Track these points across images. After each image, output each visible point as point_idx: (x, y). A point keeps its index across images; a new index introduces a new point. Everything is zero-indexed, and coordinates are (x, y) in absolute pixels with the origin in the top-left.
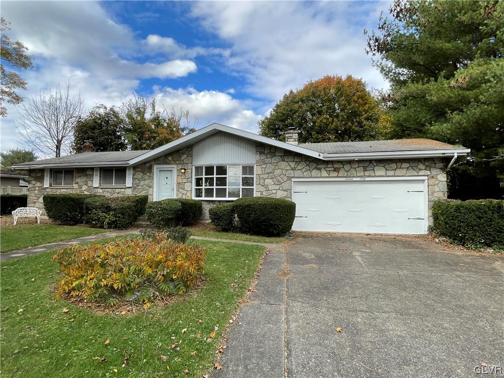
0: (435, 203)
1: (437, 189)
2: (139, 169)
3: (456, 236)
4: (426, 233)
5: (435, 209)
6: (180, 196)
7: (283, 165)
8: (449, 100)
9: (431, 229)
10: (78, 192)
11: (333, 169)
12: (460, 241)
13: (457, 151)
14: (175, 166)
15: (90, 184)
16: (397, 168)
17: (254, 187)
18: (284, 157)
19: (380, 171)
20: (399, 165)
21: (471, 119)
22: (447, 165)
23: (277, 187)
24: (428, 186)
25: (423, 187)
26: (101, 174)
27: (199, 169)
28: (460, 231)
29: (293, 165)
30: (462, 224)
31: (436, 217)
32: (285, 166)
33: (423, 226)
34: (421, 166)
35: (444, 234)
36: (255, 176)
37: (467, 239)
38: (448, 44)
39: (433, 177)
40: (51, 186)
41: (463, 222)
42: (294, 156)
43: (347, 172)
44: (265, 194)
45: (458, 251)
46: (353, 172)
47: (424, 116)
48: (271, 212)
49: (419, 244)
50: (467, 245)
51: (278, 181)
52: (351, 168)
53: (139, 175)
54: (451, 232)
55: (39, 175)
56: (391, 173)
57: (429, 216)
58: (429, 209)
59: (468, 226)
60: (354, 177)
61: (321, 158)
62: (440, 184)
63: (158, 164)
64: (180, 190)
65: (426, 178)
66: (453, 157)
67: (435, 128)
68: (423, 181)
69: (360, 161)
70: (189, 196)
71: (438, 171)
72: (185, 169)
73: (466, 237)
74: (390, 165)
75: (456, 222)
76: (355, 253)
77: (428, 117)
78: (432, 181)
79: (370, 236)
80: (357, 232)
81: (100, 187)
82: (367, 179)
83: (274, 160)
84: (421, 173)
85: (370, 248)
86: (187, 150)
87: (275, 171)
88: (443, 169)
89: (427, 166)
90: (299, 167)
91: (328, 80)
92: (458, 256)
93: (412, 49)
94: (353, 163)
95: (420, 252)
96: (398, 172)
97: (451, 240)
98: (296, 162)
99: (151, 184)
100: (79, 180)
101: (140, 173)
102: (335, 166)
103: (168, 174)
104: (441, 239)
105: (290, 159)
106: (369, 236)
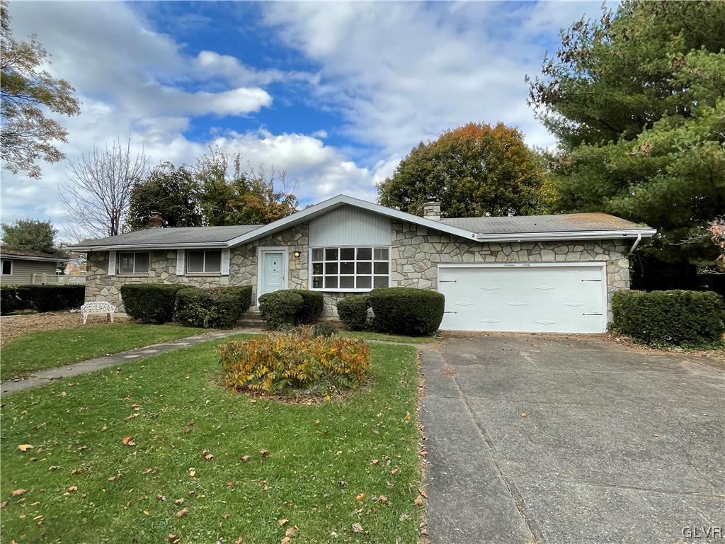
0: (615, 295)
1: (617, 277)
2: (239, 252)
3: (639, 333)
4: (605, 331)
5: (615, 302)
6: (293, 287)
7: (427, 247)
8: (631, 167)
9: (611, 327)
10: (155, 281)
11: (489, 252)
12: (645, 339)
13: (641, 232)
14: (286, 248)
15: (171, 270)
16: (569, 251)
17: (390, 275)
18: (428, 237)
19: (548, 255)
20: (571, 247)
21: (658, 193)
22: (630, 249)
23: (419, 275)
24: (607, 274)
25: (600, 275)
26: (186, 258)
27: (317, 252)
28: (644, 327)
29: (439, 247)
30: (646, 319)
31: (616, 312)
32: (429, 248)
33: (600, 323)
34: (598, 249)
35: (625, 332)
36: (390, 262)
37: (653, 336)
38: (630, 98)
39: (612, 263)
40: (118, 273)
41: (647, 317)
42: (441, 236)
43: (507, 256)
44: (403, 284)
45: (642, 351)
46: (515, 256)
47: (601, 186)
48: (418, 306)
49: (597, 344)
50: (653, 344)
51: (421, 268)
52: (513, 251)
53: (239, 260)
54: (634, 329)
55: (101, 259)
56: (561, 258)
57: (608, 311)
58: (608, 302)
59: (652, 321)
60: (516, 262)
61: (475, 239)
62: (621, 271)
63: (264, 245)
64: (293, 279)
65: (604, 264)
66: (636, 238)
67: (614, 202)
68: (601, 267)
69: (523, 243)
70: (305, 286)
71: (619, 254)
72: (299, 253)
73: (652, 334)
74: (561, 248)
75: (639, 316)
76: (522, 354)
77: (606, 187)
78: (611, 268)
79: (537, 336)
80: (520, 331)
81: (186, 275)
82: (532, 265)
83: (415, 241)
84: (599, 257)
85: (539, 348)
86: (302, 228)
87: (417, 255)
88: (624, 254)
89: (605, 249)
90: (447, 250)
91: (472, 128)
92: (642, 356)
93: (585, 100)
94: (515, 246)
95: (598, 352)
96: (571, 256)
97: (635, 339)
98: (443, 243)
99: (254, 271)
100: (156, 266)
101: (240, 257)
102: (492, 249)
103: (275, 258)
104: (622, 338)
105: (436, 239)
106: (534, 336)
